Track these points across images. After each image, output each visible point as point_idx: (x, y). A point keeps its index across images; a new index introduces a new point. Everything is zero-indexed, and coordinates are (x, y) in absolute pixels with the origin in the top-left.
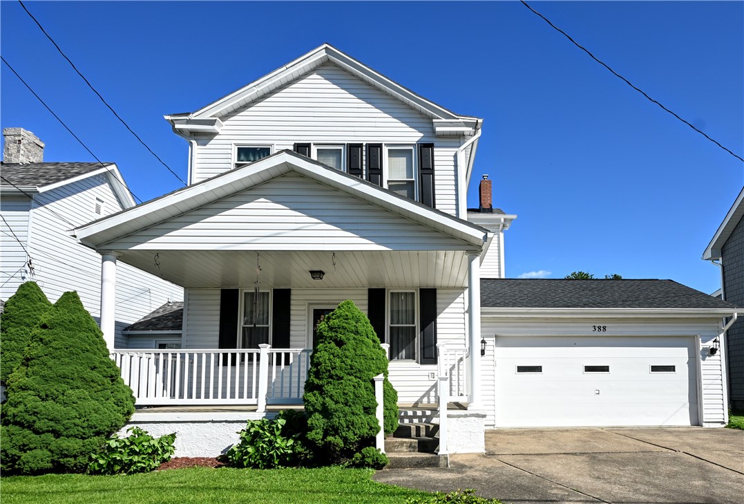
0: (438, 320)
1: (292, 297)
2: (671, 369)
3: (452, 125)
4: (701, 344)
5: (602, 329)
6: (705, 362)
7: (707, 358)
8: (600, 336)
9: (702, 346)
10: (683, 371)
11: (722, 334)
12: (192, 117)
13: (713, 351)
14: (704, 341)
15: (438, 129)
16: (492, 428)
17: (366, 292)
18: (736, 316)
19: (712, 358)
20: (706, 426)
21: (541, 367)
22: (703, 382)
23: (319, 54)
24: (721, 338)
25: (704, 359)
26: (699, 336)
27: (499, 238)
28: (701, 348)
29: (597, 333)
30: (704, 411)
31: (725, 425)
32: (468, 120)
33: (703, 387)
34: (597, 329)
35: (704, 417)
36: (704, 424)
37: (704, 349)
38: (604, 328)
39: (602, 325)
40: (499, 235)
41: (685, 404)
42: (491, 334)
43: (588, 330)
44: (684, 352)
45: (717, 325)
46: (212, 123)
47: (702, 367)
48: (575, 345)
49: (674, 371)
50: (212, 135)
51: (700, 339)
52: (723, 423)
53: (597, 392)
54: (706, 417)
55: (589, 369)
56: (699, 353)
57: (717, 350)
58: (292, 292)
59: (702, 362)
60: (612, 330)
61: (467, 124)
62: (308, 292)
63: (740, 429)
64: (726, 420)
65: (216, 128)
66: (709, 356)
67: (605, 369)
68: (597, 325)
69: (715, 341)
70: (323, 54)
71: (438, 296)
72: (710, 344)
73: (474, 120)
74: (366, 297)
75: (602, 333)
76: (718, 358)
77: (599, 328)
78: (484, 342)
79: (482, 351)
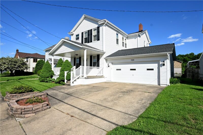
0: (100, 60)
2: (153, 69)
3: (101, 22)
4: (160, 63)
6: (162, 68)
7: (162, 67)
8: (133, 62)
10: (156, 70)
12: (70, 32)
14: (161, 62)
15: (99, 24)
16: (110, 81)
17: (90, 56)
18: (168, 54)
19: (164, 66)
21: (121, 69)
23: (83, 16)
24: (167, 61)
26: (160, 60)
27: (137, 38)
28: (160, 64)
29: (132, 61)
32: (103, 20)
35: (161, 83)
36: (160, 85)
37: (161, 64)
38: (134, 60)
41: (156, 79)
42: (110, 62)
43: (130, 61)
44: (156, 65)
45: (166, 57)
46: (72, 32)
48: (128, 64)
50: (73, 34)
52: (167, 85)
53: (133, 75)
55: (131, 70)
57: (164, 64)
58: (81, 57)
59: (160, 68)
61: (103, 21)
65: (73, 33)
66: (163, 66)
67: (135, 70)
68: (132, 59)
69: (164, 62)
70: (84, 16)
71: (100, 56)
75: (133, 61)
76: (166, 66)
77: (132, 60)
78: (108, 64)
79: (109, 66)
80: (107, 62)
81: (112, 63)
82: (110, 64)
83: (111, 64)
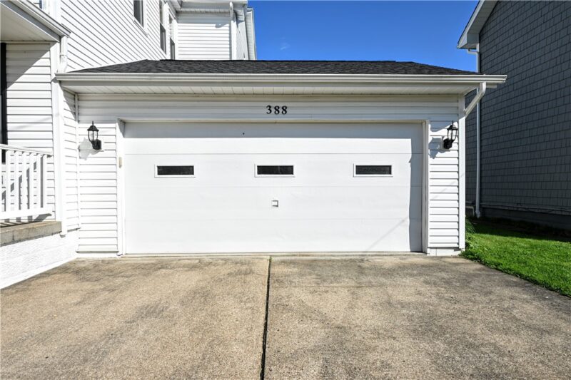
0: (9, 94)
2: (386, 170)
4: (430, 133)
5: (281, 110)
6: (436, 160)
7: (439, 154)
8: (278, 121)
9: (432, 135)
10: (402, 173)
11: (464, 119)
13: (447, 144)
14: (434, 129)
16: (114, 255)
18: (484, 86)
19: (447, 154)
20: (431, 253)
21: (193, 167)
22: (431, 189)
24: (461, 124)
25: (433, 156)
26: (428, 121)
27: (230, 27)
28: (430, 139)
29: (273, 118)
30: (430, 232)
31: (459, 252)
33: (430, 196)
34: (273, 110)
35: (429, 241)
36: (429, 250)
37: (435, 141)
38: (285, 109)
39: (281, 105)
40: (230, 24)
41: (403, 221)
42: (112, 118)
44: (405, 145)
45: (455, 104)
47: (430, 168)
48: (244, 135)
49: (390, 173)
51: (430, 126)
52: (457, 249)
53: (276, 203)
54: (431, 241)
55: (263, 170)
56: (427, 146)
57: (452, 141)
59: (430, 160)
60: (297, 112)
63: (480, 262)
64: (462, 246)
66: (442, 151)
67: (287, 170)
68: (273, 105)
69: (451, 128)
72: (443, 133)
75: (280, 118)
76: (455, 154)
77: (277, 109)
78: (93, 129)
79: (97, 145)
80: (76, 113)
81: (124, 125)
82: (109, 133)
83: (117, 125)
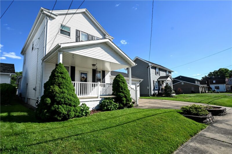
0: (105, 78)
1: (76, 69)
3: (109, 37)
12: (50, 11)
15: (107, 37)
17: (92, 70)
18: (142, 80)
23: (84, 10)
26: (137, 83)
44: (135, 86)
47: (137, 89)
50: (53, 18)
56: (137, 86)
58: (76, 67)
61: (111, 38)
62: (79, 68)
64: (140, 97)
71: (105, 73)
73: (113, 38)
74: (92, 71)
